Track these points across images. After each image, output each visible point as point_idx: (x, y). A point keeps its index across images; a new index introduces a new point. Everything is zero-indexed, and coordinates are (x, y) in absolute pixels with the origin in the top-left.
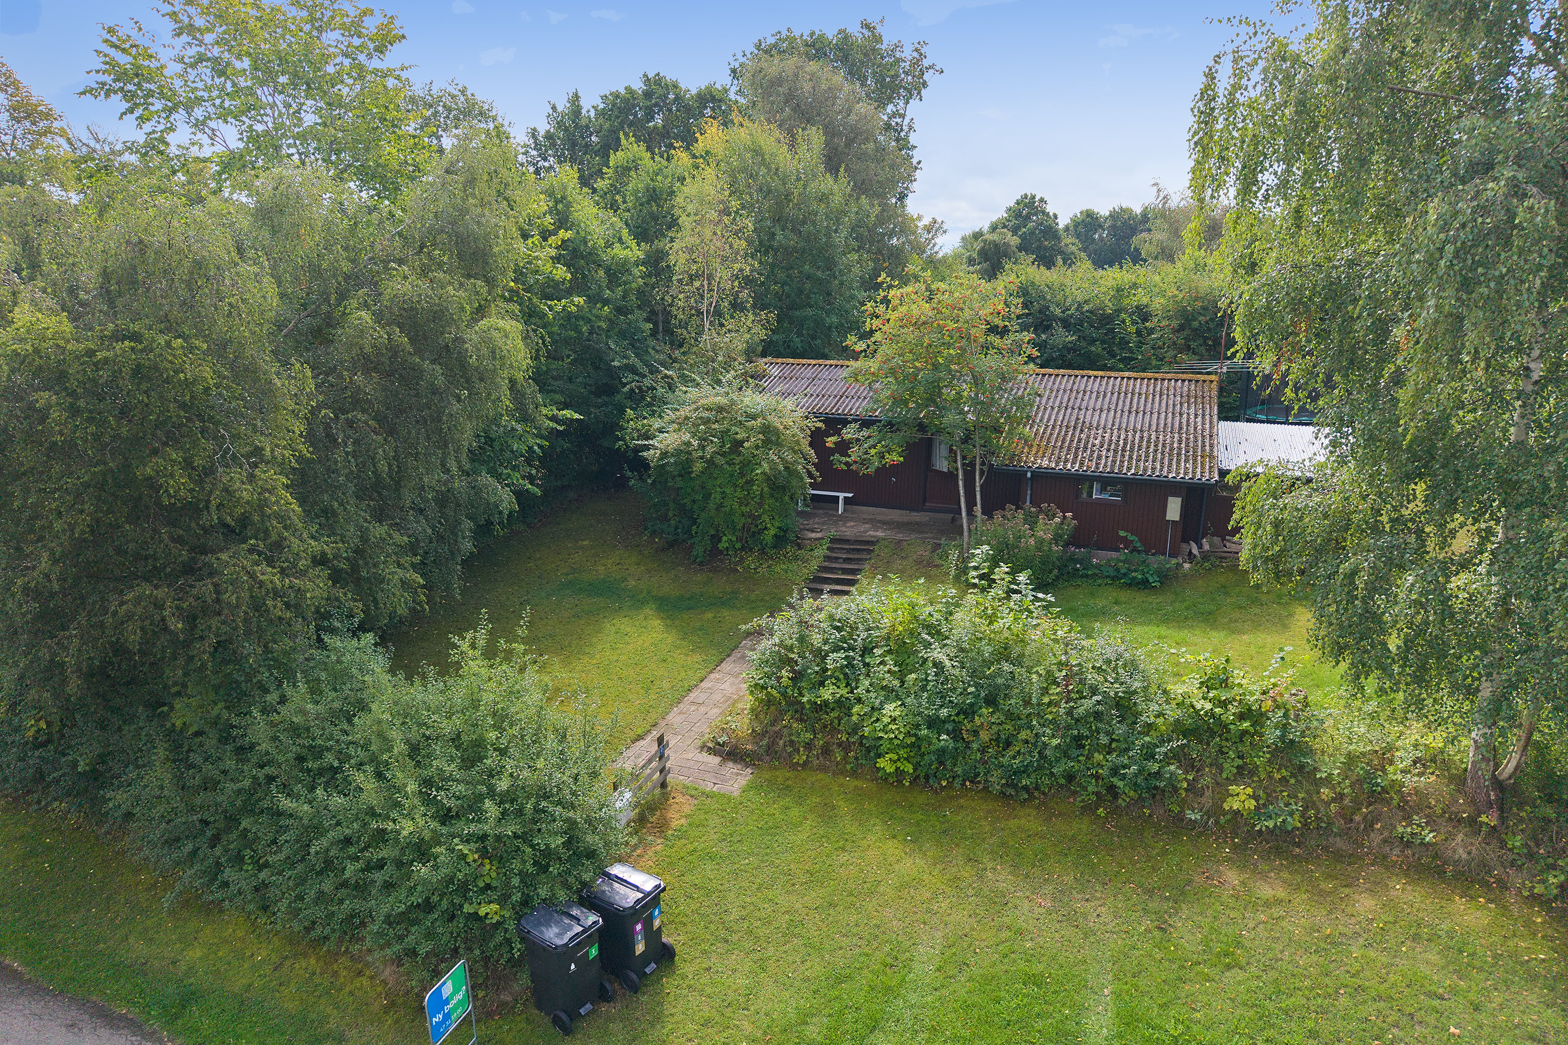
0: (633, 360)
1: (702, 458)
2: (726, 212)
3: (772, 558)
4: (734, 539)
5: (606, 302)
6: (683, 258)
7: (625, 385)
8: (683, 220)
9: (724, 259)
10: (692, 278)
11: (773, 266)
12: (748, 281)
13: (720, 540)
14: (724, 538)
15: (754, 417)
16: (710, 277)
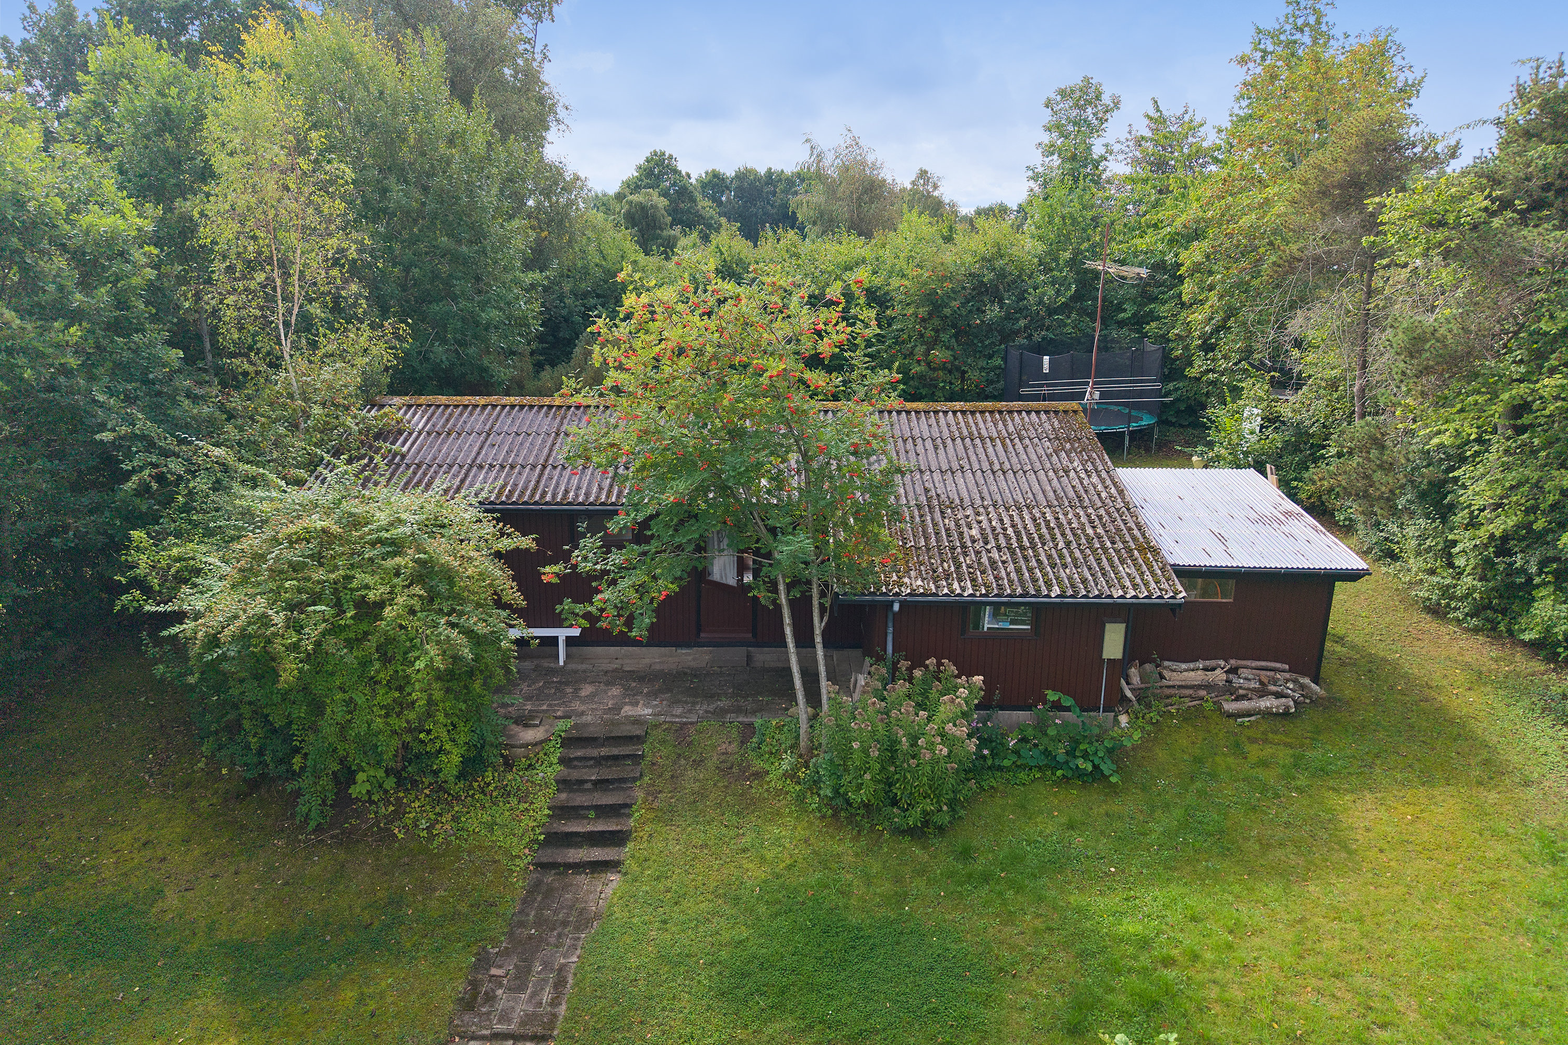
0: (144, 424)
1: (295, 647)
2: (301, 148)
3: (457, 798)
4: (381, 774)
5: (75, 317)
6: (229, 230)
7: (127, 475)
8: (220, 163)
9: (307, 231)
10: (251, 266)
11: (388, 238)
12: (355, 270)
13: (352, 781)
14: (361, 777)
15: (396, 547)
16: (284, 265)
